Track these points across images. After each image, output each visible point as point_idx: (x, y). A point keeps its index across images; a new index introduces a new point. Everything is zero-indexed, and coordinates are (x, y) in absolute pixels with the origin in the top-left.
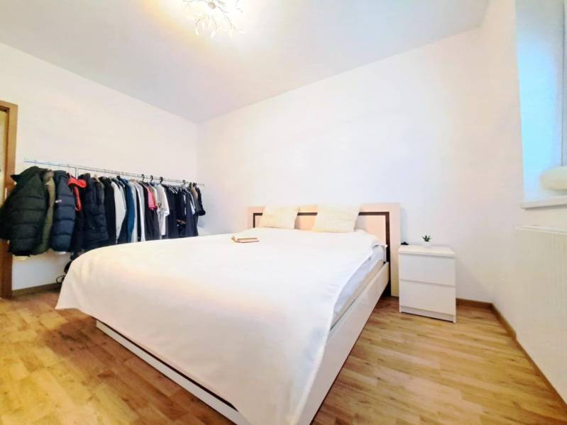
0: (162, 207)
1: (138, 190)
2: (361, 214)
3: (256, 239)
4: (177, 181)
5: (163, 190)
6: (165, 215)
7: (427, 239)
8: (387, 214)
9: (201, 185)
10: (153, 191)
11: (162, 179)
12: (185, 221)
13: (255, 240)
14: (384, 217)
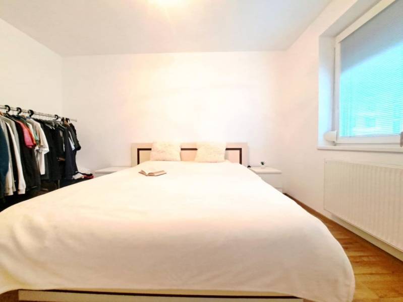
0: (42, 144)
1: (8, 125)
2: (227, 149)
3: (163, 171)
4: (49, 116)
5: (39, 125)
6: (44, 153)
7: (262, 163)
8: (240, 149)
9: (73, 120)
10: (28, 126)
11: (32, 113)
12: (64, 158)
13: (162, 173)
14: (239, 151)
